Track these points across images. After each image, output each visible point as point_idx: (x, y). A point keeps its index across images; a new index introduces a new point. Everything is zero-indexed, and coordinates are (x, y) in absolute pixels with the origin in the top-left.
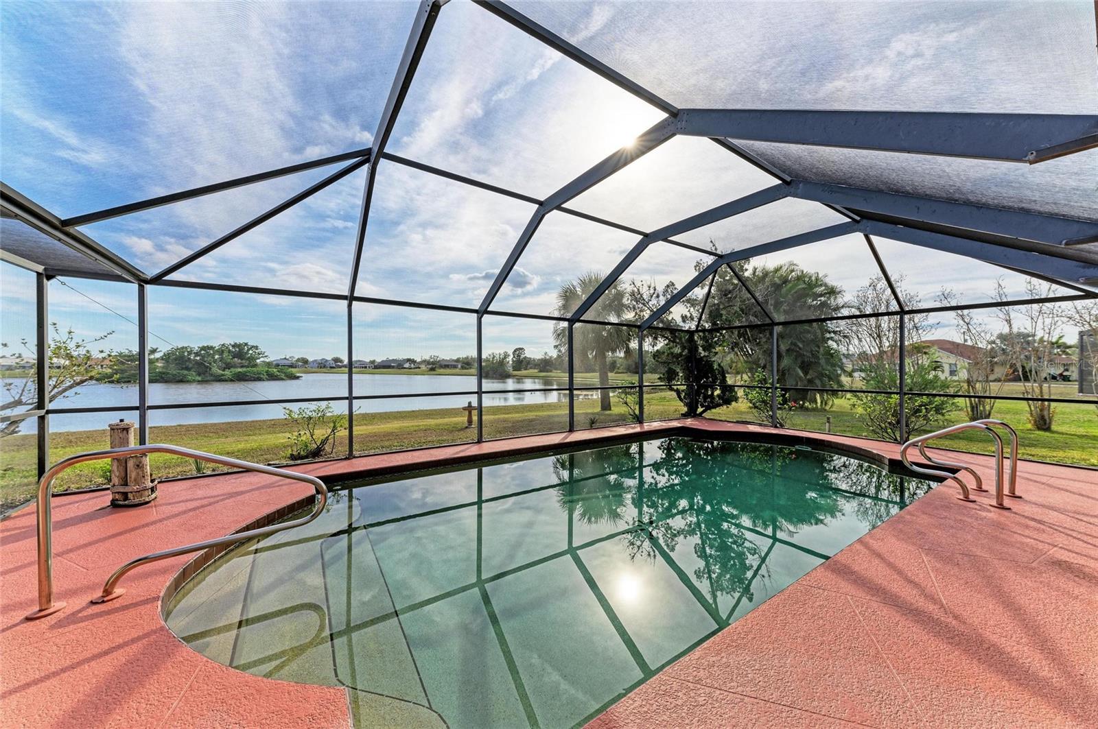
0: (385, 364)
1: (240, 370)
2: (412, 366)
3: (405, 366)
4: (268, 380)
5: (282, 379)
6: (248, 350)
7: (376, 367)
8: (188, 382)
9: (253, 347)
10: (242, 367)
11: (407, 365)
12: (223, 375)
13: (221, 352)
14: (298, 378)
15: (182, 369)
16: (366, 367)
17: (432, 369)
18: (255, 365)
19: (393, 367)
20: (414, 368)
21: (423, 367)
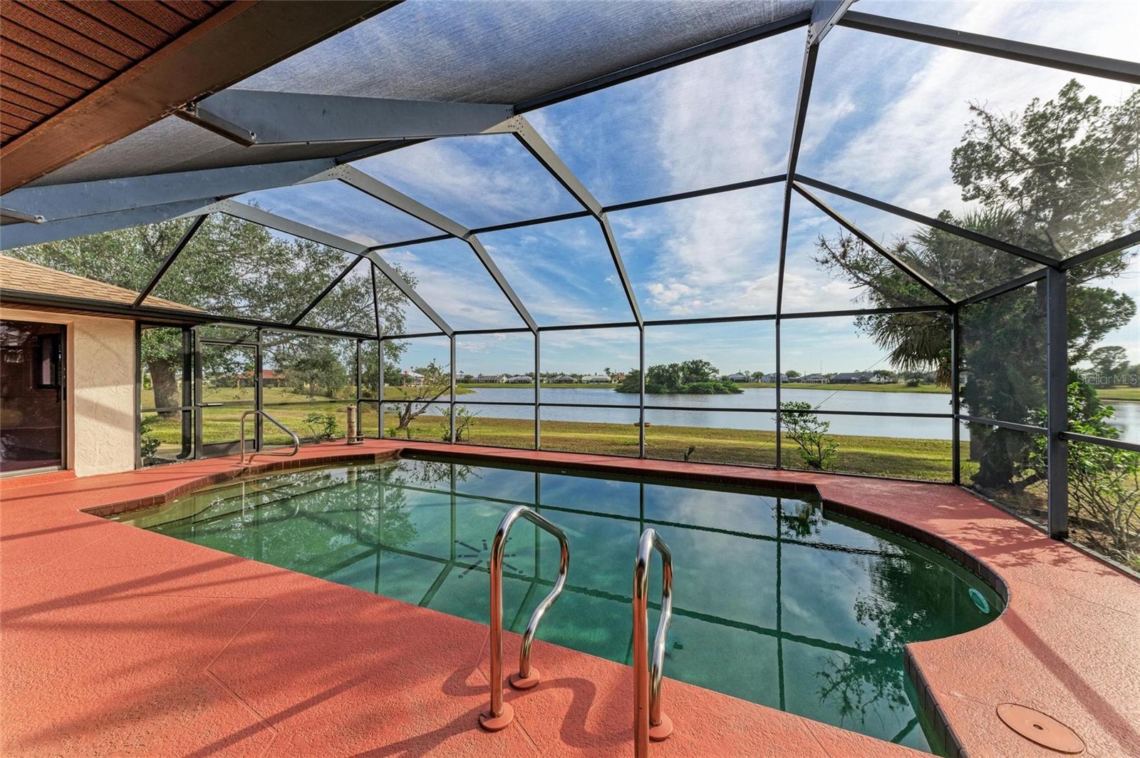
0: (844, 378)
1: (695, 384)
2: (882, 379)
3: (871, 380)
4: (714, 393)
5: (726, 393)
6: (703, 366)
7: (832, 382)
8: (661, 393)
9: (706, 363)
10: (697, 381)
11: (874, 379)
12: (683, 388)
13: (682, 369)
14: (740, 392)
15: (658, 383)
16: (820, 382)
17: (912, 385)
18: (707, 380)
19: (854, 382)
20: (885, 383)
21: (902, 382)
